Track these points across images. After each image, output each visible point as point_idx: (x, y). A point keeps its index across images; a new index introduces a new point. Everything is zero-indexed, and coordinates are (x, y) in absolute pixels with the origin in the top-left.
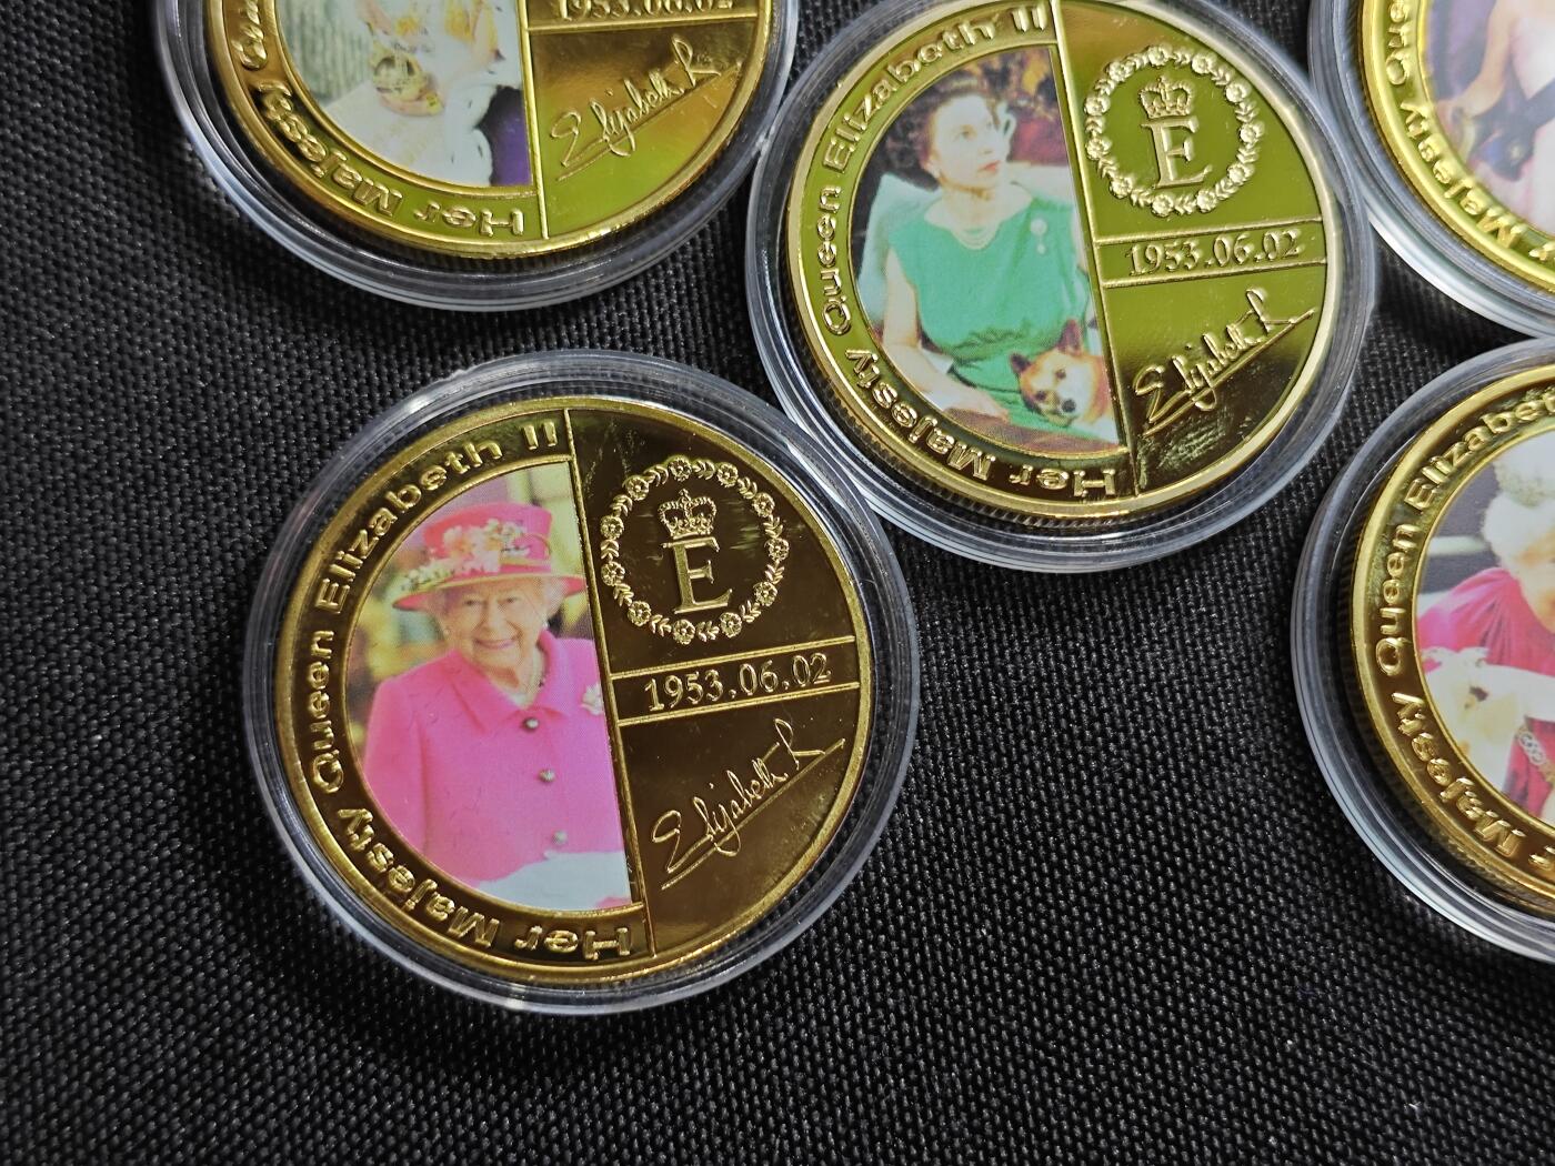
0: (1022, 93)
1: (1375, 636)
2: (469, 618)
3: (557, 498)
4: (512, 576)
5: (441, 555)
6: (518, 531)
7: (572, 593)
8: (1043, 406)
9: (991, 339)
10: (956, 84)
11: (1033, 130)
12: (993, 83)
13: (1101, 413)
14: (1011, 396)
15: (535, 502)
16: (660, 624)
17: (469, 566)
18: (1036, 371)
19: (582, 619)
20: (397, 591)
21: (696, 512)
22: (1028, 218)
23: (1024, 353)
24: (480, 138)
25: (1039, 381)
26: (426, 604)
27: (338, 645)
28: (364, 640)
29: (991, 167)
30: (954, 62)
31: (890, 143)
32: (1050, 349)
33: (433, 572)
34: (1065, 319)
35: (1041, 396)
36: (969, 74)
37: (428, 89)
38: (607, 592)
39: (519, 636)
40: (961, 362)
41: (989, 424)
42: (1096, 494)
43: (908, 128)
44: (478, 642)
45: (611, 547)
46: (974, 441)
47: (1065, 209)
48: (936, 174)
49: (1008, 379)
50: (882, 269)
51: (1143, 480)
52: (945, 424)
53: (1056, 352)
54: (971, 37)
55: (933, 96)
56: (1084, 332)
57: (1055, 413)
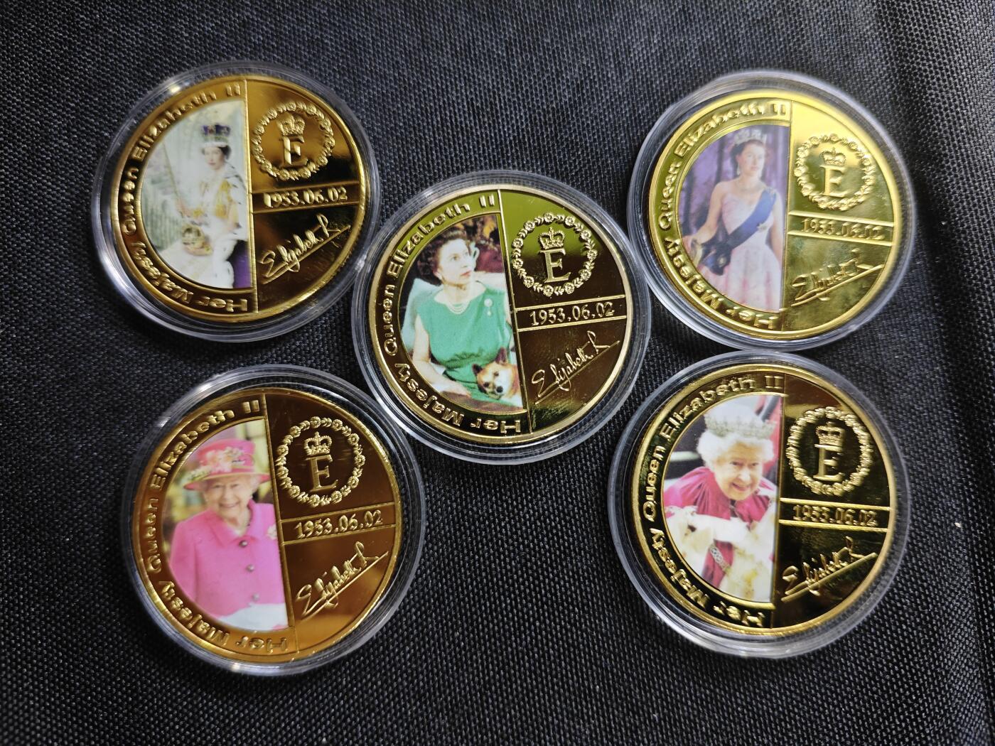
0: (483, 237)
1: (642, 500)
2: (216, 494)
3: (258, 437)
4: (237, 474)
5: (205, 464)
6: (240, 452)
7: (264, 482)
8: (488, 390)
9: (464, 357)
10: (451, 234)
11: (487, 255)
12: (468, 233)
13: (515, 393)
14: (473, 385)
15: (248, 439)
16: (303, 497)
17: (218, 469)
18: (485, 372)
19: (268, 494)
20: (185, 481)
21: (322, 442)
22: (484, 299)
23: (479, 364)
24: (228, 266)
25: (486, 377)
26: (198, 486)
27: (160, 505)
28: (170, 504)
29: (467, 274)
30: (449, 223)
31: (419, 263)
32: (492, 362)
33: (201, 472)
34: (499, 347)
35: (487, 385)
36: (458, 229)
37: (206, 243)
39: (239, 503)
40: (450, 369)
41: (462, 398)
42: (511, 432)
43: (428, 255)
44: (221, 505)
45: (282, 461)
46: (454, 407)
47: (501, 294)
48: (440, 278)
49: (472, 377)
50: (413, 324)
51: (534, 425)
52: (441, 399)
53: (494, 363)
54: (459, 210)
55: (440, 240)
56: (508, 353)
57: (493, 393)
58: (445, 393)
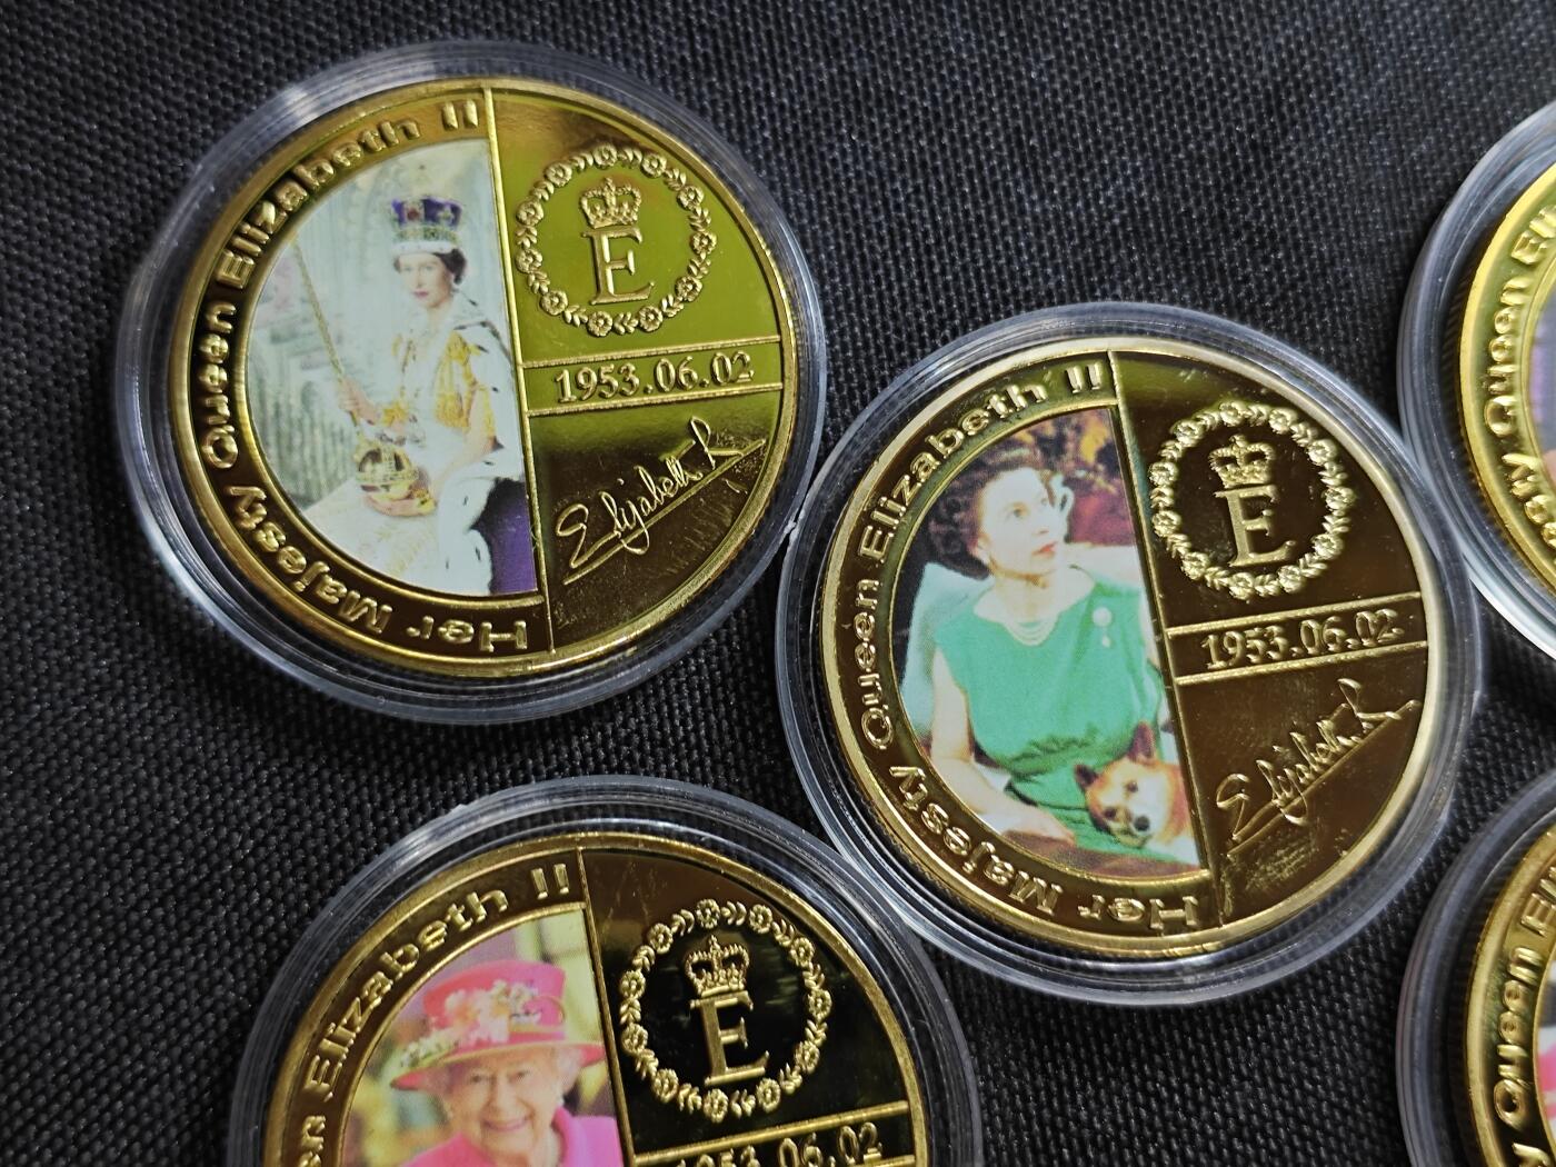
0: (1080, 463)
1: (1493, 1078)
2: (476, 1097)
3: (571, 953)
4: (522, 1046)
5: (442, 1025)
6: (528, 993)
7: (589, 1063)
8: (1113, 825)
9: (1052, 749)
10: (1005, 455)
11: (1093, 503)
12: (1046, 452)
13: (1178, 831)
14: (1077, 815)
15: (547, 958)
16: (689, 1096)
17: (474, 1036)
18: (1104, 783)
19: (602, 1093)
20: (395, 1068)
21: (726, 963)
22: (1090, 608)
23: (1090, 763)
24: (477, 536)
25: (1108, 795)
26: (427, 1081)
27: (330, 1135)
28: (359, 1127)
29: (1047, 550)
30: (1002, 431)
31: (933, 527)
32: (1119, 757)
33: (434, 1045)
34: (1135, 722)
35: (1111, 813)
36: (1021, 444)
37: (419, 484)
38: (628, 1061)
39: (531, 1116)
40: (1021, 777)
41: (1053, 848)
42: (1175, 926)
43: (954, 508)
44: (487, 1125)
45: (632, 1009)
46: (1037, 869)
47: (1132, 595)
48: (986, 560)
49: (1074, 796)
50: (928, 671)
51: (1229, 908)
52: (1005, 852)
53: (1126, 761)
54: (1020, 402)
55: (982, 470)
56: (1157, 737)
57: (1127, 832)
58: (1013, 835)
